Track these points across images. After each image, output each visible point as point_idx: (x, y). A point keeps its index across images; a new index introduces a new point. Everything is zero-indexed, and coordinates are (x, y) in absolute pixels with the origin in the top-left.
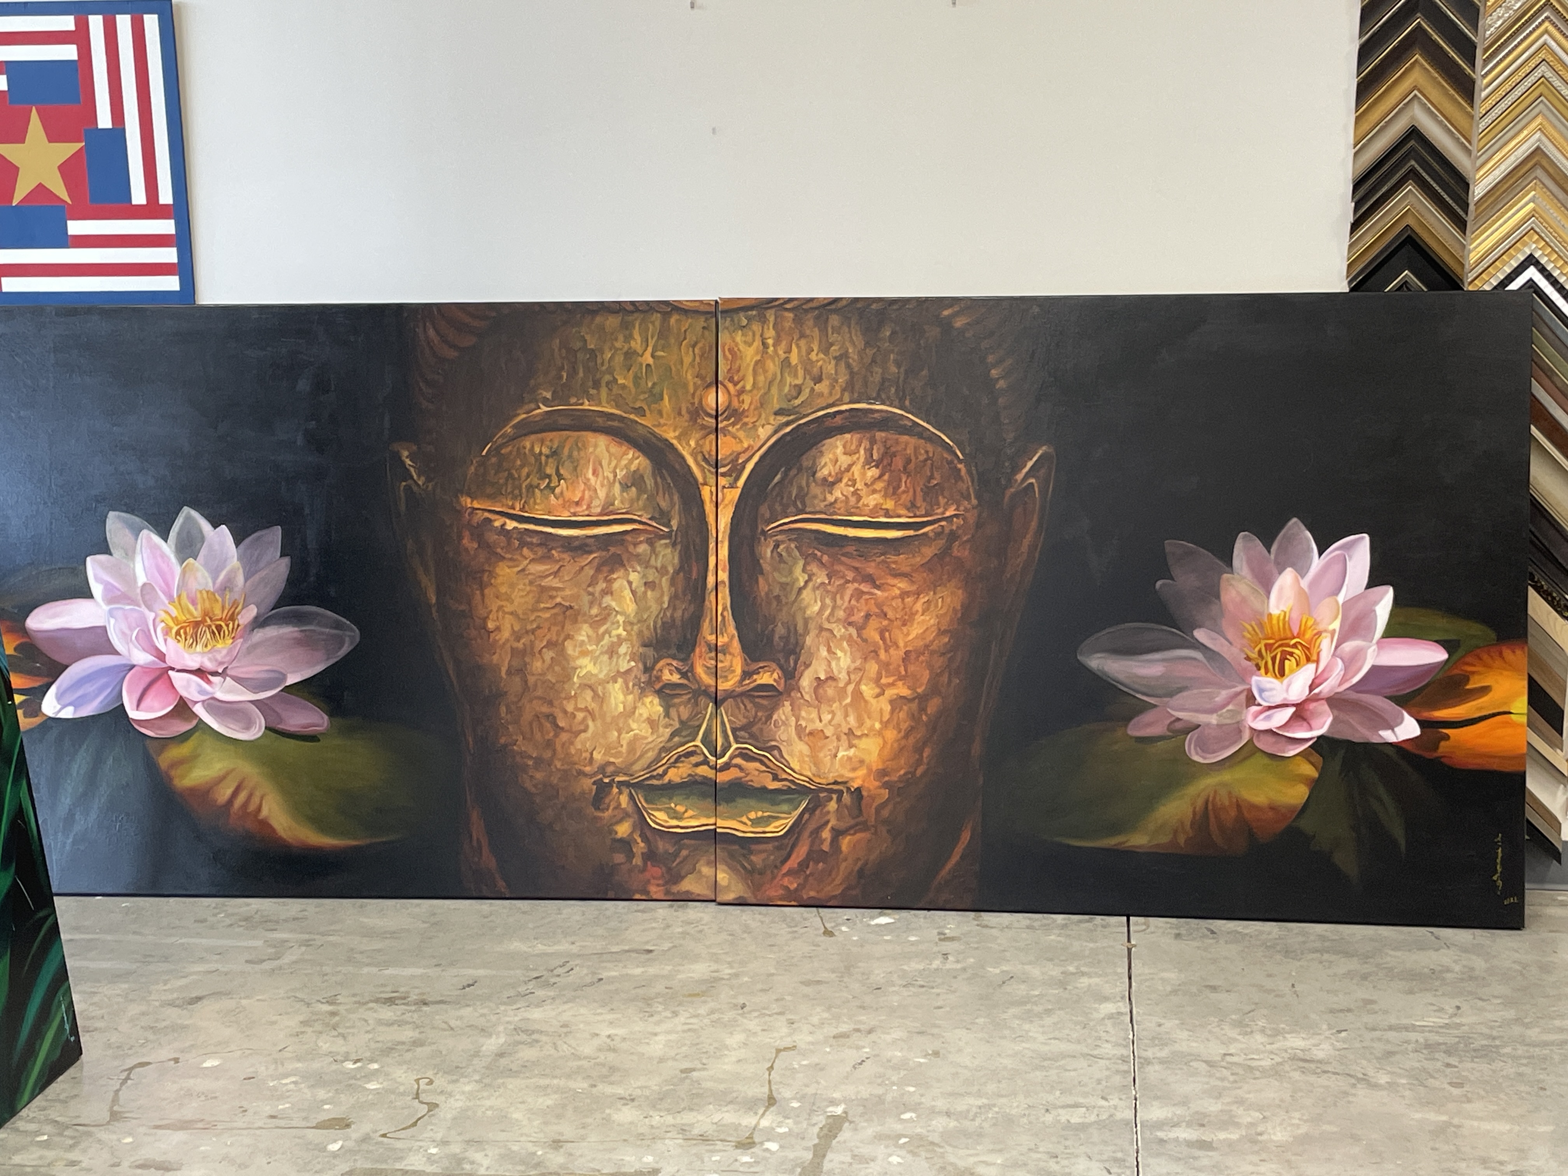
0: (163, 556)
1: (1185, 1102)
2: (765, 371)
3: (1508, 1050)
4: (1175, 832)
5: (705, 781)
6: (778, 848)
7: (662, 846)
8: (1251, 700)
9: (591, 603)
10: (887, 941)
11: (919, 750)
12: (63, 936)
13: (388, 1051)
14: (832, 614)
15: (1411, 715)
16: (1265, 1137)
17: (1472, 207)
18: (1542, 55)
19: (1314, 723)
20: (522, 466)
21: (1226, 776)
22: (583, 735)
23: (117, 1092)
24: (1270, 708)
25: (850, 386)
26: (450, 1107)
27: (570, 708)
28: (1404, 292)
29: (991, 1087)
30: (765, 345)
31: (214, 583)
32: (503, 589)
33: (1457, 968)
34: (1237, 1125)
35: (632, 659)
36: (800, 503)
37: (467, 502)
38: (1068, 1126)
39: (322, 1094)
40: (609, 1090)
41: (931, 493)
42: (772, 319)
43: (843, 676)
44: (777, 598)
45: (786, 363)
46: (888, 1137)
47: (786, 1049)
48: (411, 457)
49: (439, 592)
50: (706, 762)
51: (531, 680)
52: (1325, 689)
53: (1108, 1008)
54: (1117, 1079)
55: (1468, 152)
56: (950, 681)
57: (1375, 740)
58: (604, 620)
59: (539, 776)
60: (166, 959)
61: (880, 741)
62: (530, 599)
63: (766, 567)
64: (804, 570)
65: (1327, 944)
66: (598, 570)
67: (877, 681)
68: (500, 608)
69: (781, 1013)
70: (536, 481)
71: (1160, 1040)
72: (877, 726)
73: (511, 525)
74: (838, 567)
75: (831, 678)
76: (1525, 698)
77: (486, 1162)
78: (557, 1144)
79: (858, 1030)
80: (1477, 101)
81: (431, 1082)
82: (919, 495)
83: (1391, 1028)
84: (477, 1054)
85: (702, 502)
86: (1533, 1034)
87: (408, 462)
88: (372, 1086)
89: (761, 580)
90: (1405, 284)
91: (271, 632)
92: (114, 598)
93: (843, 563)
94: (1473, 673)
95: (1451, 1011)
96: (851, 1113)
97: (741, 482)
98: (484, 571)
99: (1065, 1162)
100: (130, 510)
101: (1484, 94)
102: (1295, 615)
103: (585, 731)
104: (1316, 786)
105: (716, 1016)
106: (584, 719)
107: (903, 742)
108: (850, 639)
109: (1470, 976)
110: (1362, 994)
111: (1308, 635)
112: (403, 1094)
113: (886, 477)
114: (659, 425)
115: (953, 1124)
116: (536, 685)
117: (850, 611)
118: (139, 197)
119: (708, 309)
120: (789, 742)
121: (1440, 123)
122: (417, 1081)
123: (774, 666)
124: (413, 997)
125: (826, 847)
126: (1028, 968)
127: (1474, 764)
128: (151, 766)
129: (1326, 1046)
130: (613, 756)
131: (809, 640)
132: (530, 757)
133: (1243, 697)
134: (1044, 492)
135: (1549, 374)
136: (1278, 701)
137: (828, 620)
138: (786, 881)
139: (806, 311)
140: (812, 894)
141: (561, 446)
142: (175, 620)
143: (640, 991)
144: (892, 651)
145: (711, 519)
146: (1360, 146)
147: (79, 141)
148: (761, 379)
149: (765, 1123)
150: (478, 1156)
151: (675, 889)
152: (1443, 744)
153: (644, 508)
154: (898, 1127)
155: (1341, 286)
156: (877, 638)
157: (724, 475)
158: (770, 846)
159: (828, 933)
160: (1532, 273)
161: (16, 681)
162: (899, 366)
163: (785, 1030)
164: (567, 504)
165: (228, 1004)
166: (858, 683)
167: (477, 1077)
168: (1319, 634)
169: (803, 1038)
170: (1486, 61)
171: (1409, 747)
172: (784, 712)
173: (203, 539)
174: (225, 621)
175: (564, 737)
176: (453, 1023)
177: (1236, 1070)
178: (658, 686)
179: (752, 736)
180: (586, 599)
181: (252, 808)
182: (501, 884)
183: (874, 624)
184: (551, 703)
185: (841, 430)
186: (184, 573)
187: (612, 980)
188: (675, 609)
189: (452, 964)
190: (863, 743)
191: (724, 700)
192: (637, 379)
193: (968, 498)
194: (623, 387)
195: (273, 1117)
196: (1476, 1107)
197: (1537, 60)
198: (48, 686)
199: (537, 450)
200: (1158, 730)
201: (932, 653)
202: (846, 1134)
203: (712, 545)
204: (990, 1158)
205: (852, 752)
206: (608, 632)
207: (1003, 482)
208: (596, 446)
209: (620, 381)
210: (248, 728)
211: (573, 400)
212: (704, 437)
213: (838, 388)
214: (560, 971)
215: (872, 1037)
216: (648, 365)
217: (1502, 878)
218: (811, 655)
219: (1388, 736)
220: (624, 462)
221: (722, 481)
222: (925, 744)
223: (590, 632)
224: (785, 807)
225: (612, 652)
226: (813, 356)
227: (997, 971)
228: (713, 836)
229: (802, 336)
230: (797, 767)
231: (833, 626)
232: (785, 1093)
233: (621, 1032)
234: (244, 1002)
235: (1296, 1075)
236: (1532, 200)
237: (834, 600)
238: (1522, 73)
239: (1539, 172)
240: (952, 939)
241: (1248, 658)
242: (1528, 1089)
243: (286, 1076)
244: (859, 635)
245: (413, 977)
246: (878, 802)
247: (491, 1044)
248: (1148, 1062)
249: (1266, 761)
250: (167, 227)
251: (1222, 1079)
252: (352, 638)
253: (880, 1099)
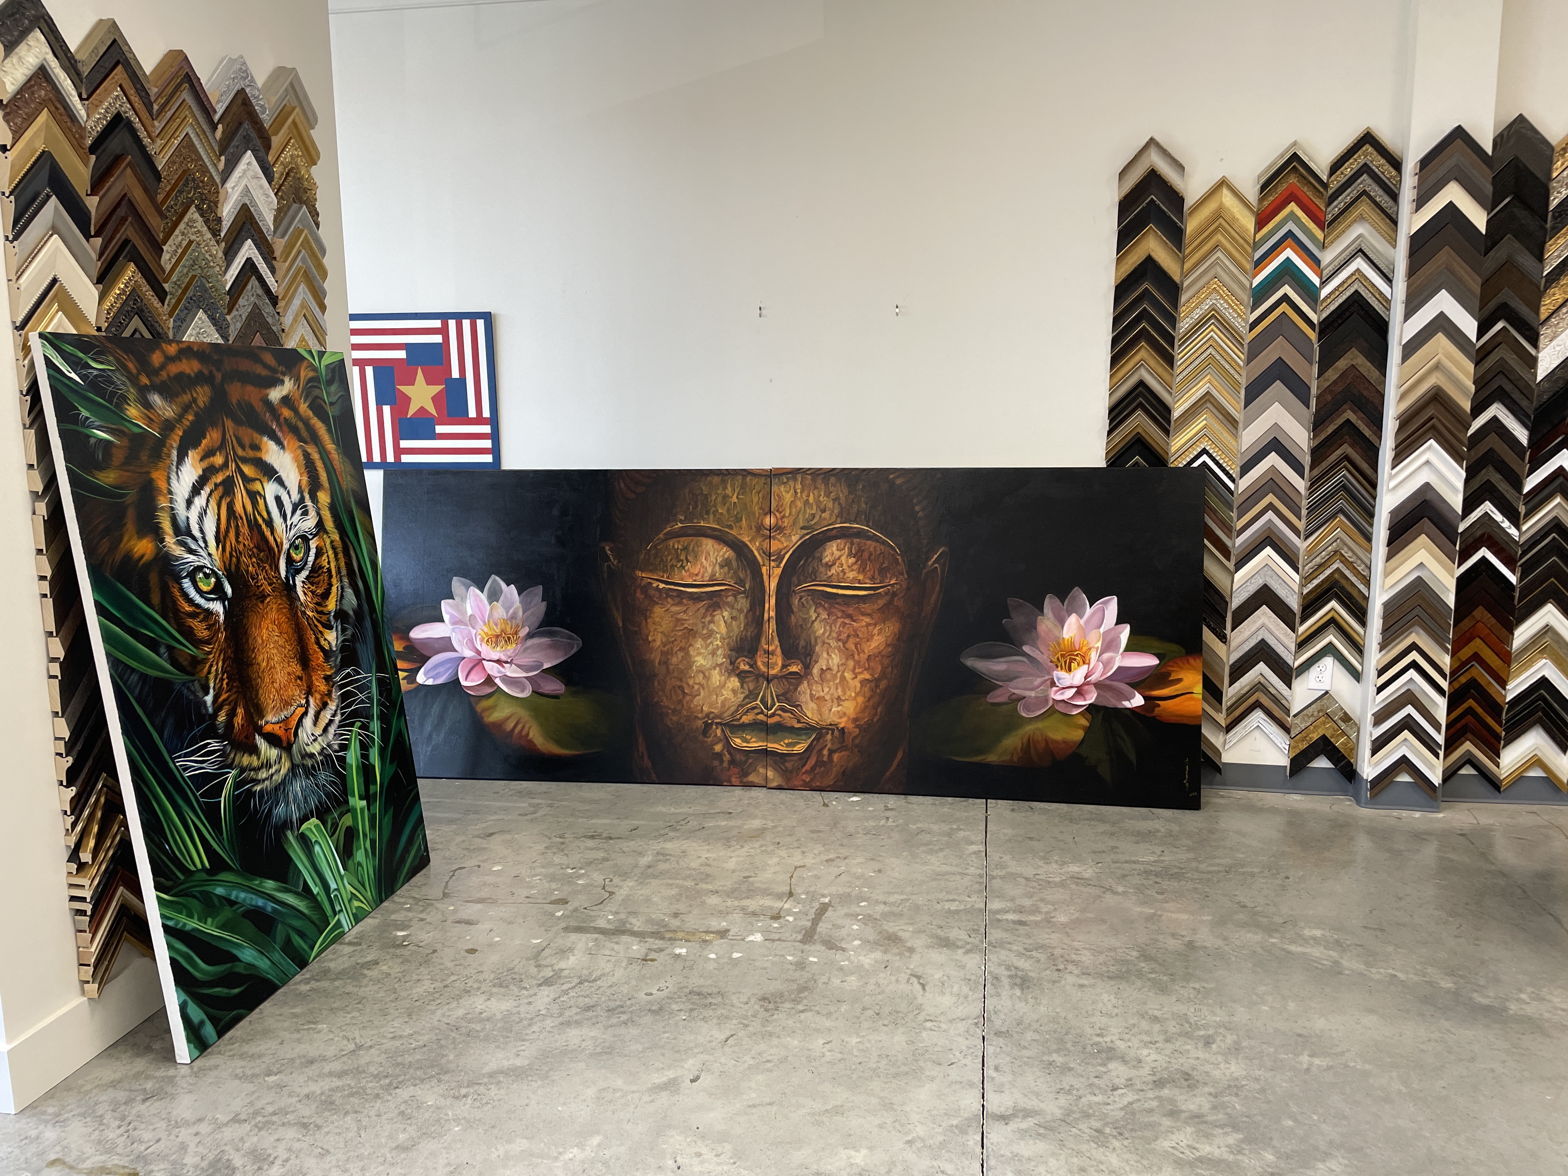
0: (481, 600)
1: (1012, 900)
2: (796, 506)
3: (1189, 875)
4: (1012, 755)
5: (762, 723)
6: (801, 759)
7: (738, 757)
8: (1053, 684)
9: (703, 627)
10: (857, 810)
11: (875, 708)
12: (422, 800)
13: (589, 864)
14: (830, 635)
15: (1139, 693)
16: (1055, 919)
17: (1172, 423)
18: (1210, 343)
19: (1087, 697)
20: (668, 555)
21: (1040, 725)
22: (698, 698)
23: (447, 882)
24: (1064, 688)
25: (840, 515)
26: (622, 893)
27: (691, 682)
28: (1136, 468)
29: (909, 889)
30: (796, 492)
31: (507, 613)
32: (657, 620)
33: (1163, 830)
34: (1040, 912)
35: (724, 657)
36: (813, 576)
37: (639, 574)
38: (949, 911)
39: (554, 885)
40: (704, 886)
41: (883, 572)
42: (800, 479)
43: (835, 668)
44: (801, 626)
45: (807, 502)
46: (852, 915)
47: (800, 867)
48: (611, 550)
49: (623, 622)
50: (762, 712)
51: (671, 667)
52: (1093, 678)
53: (974, 848)
54: (977, 886)
55: (1171, 394)
56: (892, 672)
57: (1120, 706)
58: (710, 636)
59: (675, 718)
60: (476, 812)
61: (854, 702)
62: (671, 625)
63: (795, 609)
64: (815, 611)
65: (1094, 816)
66: (707, 610)
67: (853, 670)
68: (655, 629)
69: (798, 848)
70: (675, 563)
71: (1002, 866)
72: (853, 695)
73: (662, 586)
74: (834, 610)
75: (829, 669)
76: (1201, 685)
77: (638, 924)
78: (676, 915)
79: (839, 857)
80: (1175, 367)
81: (611, 881)
82: (876, 573)
83: (1126, 862)
84: (636, 866)
85: (762, 575)
86: (1203, 867)
87: (609, 552)
88: (580, 882)
89: (793, 617)
90: (1136, 464)
91: (536, 641)
92: (455, 622)
93: (835, 608)
94: (1173, 671)
95: (1159, 853)
96: (833, 902)
97: (782, 565)
98: (647, 610)
99: (946, 931)
100: (465, 576)
101: (1179, 363)
102: (1077, 639)
103: (699, 695)
104: (1088, 731)
105: (764, 848)
106: (699, 689)
107: (867, 704)
108: (839, 648)
109: (1170, 834)
110: (1112, 843)
111: (1084, 649)
112: (596, 887)
113: (859, 562)
114: (740, 534)
115: (887, 909)
116: (673, 670)
117: (839, 633)
118: (472, 413)
119: (766, 473)
120: (806, 703)
121: (1155, 378)
122: (604, 880)
123: (799, 662)
124: (605, 835)
125: (825, 759)
126: (932, 826)
127: (1173, 720)
128: (472, 710)
129: (1090, 871)
130: (714, 708)
131: (817, 649)
132: (670, 708)
133: (1049, 682)
134: (943, 571)
135: (1214, 512)
136: (1068, 684)
137: (828, 638)
138: (804, 777)
139: (818, 475)
140: (818, 784)
141: (689, 545)
142: (486, 634)
143: (724, 834)
144: (861, 655)
145: (767, 584)
146: (1112, 390)
147: (442, 384)
148: (794, 510)
149: (787, 906)
150: (634, 921)
151: (745, 780)
152: (1157, 709)
153: (732, 578)
154: (858, 910)
155: (1103, 464)
156: (854, 648)
157: (773, 560)
158: (795, 758)
159: (825, 805)
160: (1205, 458)
161: (400, 664)
162: (866, 504)
163: (800, 857)
164: (691, 575)
165: (508, 837)
166: (843, 672)
167: (636, 878)
168: (1090, 649)
169: (809, 861)
170: (1180, 346)
171: (1138, 710)
172: (804, 686)
173: (501, 592)
174: (512, 635)
175: (688, 698)
176: (624, 849)
177: (1040, 882)
178: (737, 672)
179: (787, 699)
180: (700, 625)
181: (524, 733)
182: (654, 776)
183: (852, 640)
184: (681, 680)
185: (836, 538)
186: (491, 609)
187: (710, 828)
188: (747, 631)
189: (626, 818)
190: (846, 704)
191: (772, 680)
192: (728, 510)
193: (902, 574)
194: (721, 514)
195: (528, 897)
196: (1171, 906)
197: (1207, 345)
198: (420, 668)
199: (676, 547)
200: (1003, 699)
201: (883, 656)
202: (829, 913)
203: (767, 598)
204: (905, 928)
205: (840, 708)
206: (711, 643)
207: (921, 566)
208: (707, 545)
209: (720, 511)
210: (523, 691)
211: (695, 521)
212: (764, 541)
213: (834, 516)
214: (682, 823)
215: (846, 861)
216: (735, 503)
217: (1188, 782)
218: (818, 656)
219: (1127, 704)
220: (721, 553)
221: (773, 564)
222: (879, 704)
223: (702, 643)
224: (804, 737)
225: (713, 653)
226: (821, 499)
227: (915, 827)
228: (765, 752)
229: (816, 488)
230: (810, 716)
231: (831, 642)
232: (798, 890)
233: (713, 855)
234: (516, 836)
235: (1073, 886)
236: (1205, 419)
237: (831, 627)
238: (1199, 352)
239: (1209, 405)
240: (892, 809)
241: (1051, 662)
242: (1198, 896)
243: (536, 875)
244: (844, 646)
245: (605, 824)
246: (853, 735)
247: (644, 861)
248: (994, 878)
249: (1061, 716)
250: (487, 429)
251: (1033, 888)
252: (578, 645)
253: (849, 895)
